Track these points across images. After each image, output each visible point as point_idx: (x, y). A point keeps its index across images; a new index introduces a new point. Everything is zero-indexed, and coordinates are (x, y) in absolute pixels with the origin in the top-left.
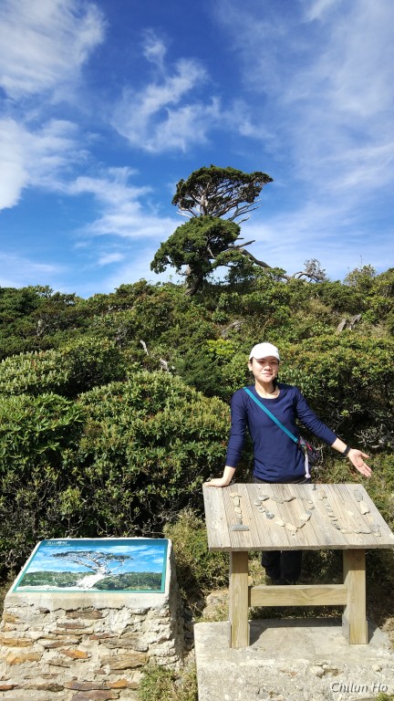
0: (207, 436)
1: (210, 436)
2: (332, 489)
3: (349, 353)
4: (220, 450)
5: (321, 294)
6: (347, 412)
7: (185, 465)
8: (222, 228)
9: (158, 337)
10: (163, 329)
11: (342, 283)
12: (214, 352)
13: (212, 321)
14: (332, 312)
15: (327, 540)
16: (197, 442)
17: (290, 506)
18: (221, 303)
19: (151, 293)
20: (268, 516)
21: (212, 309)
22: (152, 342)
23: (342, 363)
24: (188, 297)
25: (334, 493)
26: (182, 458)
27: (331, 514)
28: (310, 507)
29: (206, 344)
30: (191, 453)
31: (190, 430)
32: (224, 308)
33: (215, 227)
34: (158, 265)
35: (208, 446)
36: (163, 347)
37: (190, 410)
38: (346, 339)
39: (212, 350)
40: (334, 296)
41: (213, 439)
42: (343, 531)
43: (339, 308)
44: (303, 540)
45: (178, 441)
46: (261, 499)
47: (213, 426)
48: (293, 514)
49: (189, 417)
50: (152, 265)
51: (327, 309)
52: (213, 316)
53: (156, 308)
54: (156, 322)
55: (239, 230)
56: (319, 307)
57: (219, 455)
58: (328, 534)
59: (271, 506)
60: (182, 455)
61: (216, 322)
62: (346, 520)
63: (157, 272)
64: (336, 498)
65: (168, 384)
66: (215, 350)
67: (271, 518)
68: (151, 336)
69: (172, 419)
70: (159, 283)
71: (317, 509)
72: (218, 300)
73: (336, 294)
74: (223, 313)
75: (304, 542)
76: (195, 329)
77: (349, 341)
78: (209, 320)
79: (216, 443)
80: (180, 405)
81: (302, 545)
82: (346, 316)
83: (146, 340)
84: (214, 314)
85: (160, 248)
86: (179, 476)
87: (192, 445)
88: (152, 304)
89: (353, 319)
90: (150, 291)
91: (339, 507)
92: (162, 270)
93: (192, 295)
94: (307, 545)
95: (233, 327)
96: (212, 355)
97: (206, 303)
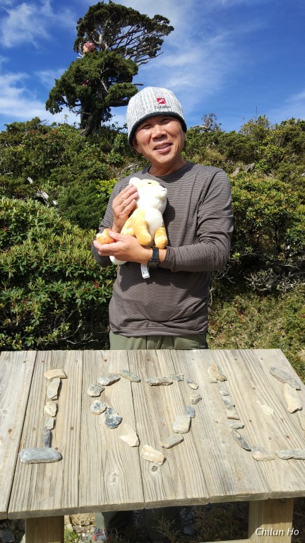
0: (76, 275)
1: (80, 275)
2: (232, 359)
3: (244, 195)
4: (92, 292)
5: (217, 142)
6: (238, 254)
7: (47, 309)
8: (117, 60)
9: (49, 176)
10: (53, 165)
11: (237, 132)
12: (105, 192)
13: (107, 163)
14: (226, 161)
15: (224, 483)
16: (63, 282)
17: (155, 396)
18: (117, 144)
19: (45, 132)
20: (108, 421)
21: (107, 150)
22: (41, 180)
23: (237, 203)
24: (84, 137)
25: (236, 368)
26: (43, 300)
27: (231, 414)
28: (192, 397)
29: (99, 184)
30: (54, 295)
31: (56, 266)
32: (119, 150)
33: (110, 58)
34: (54, 105)
35: (78, 286)
36: (51, 185)
37: (57, 244)
38: (241, 181)
39: (103, 189)
40: (229, 145)
41: (83, 278)
42: (258, 455)
43: (234, 156)
44: (173, 483)
45: (40, 281)
46: (102, 381)
47: (84, 263)
48: (160, 414)
49: (55, 252)
50: (47, 104)
51: (222, 158)
52: (108, 157)
53: (47, 144)
54: (45, 159)
55: (136, 69)
56: (214, 154)
57: (90, 297)
58: (226, 464)
59: (120, 397)
60: (44, 297)
61: (111, 164)
62: (260, 425)
63: (52, 112)
64: (239, 376)
65: (34, 212)
66: (107, 190)
67: (116, 426)
68: (41, 174)
69: (32, 252)
70: (55, 124)
71: (207, 401)
72: (113, 142)
73: (232, 141)
74: (118, 155)
75: (174, 490)
76: (86, 167)
77: (245, 183)
78: (103, 161)
79: (88, 284)
80: (45, 237)
81: (170, 497)
82: (240, 164)
83: (34, 178)
84: (109, 155)
85: (54, 85)
86: (38, 322)
87: (57, 286)
88: (42, 140)
89: (246, 168)
90: (44, 131)
91: (246, 395)
92: (58, 110)
93: (87, 136)
94: (181, 497)
95: (129, 169)
96: (104, 195)
97: (102, 144)
